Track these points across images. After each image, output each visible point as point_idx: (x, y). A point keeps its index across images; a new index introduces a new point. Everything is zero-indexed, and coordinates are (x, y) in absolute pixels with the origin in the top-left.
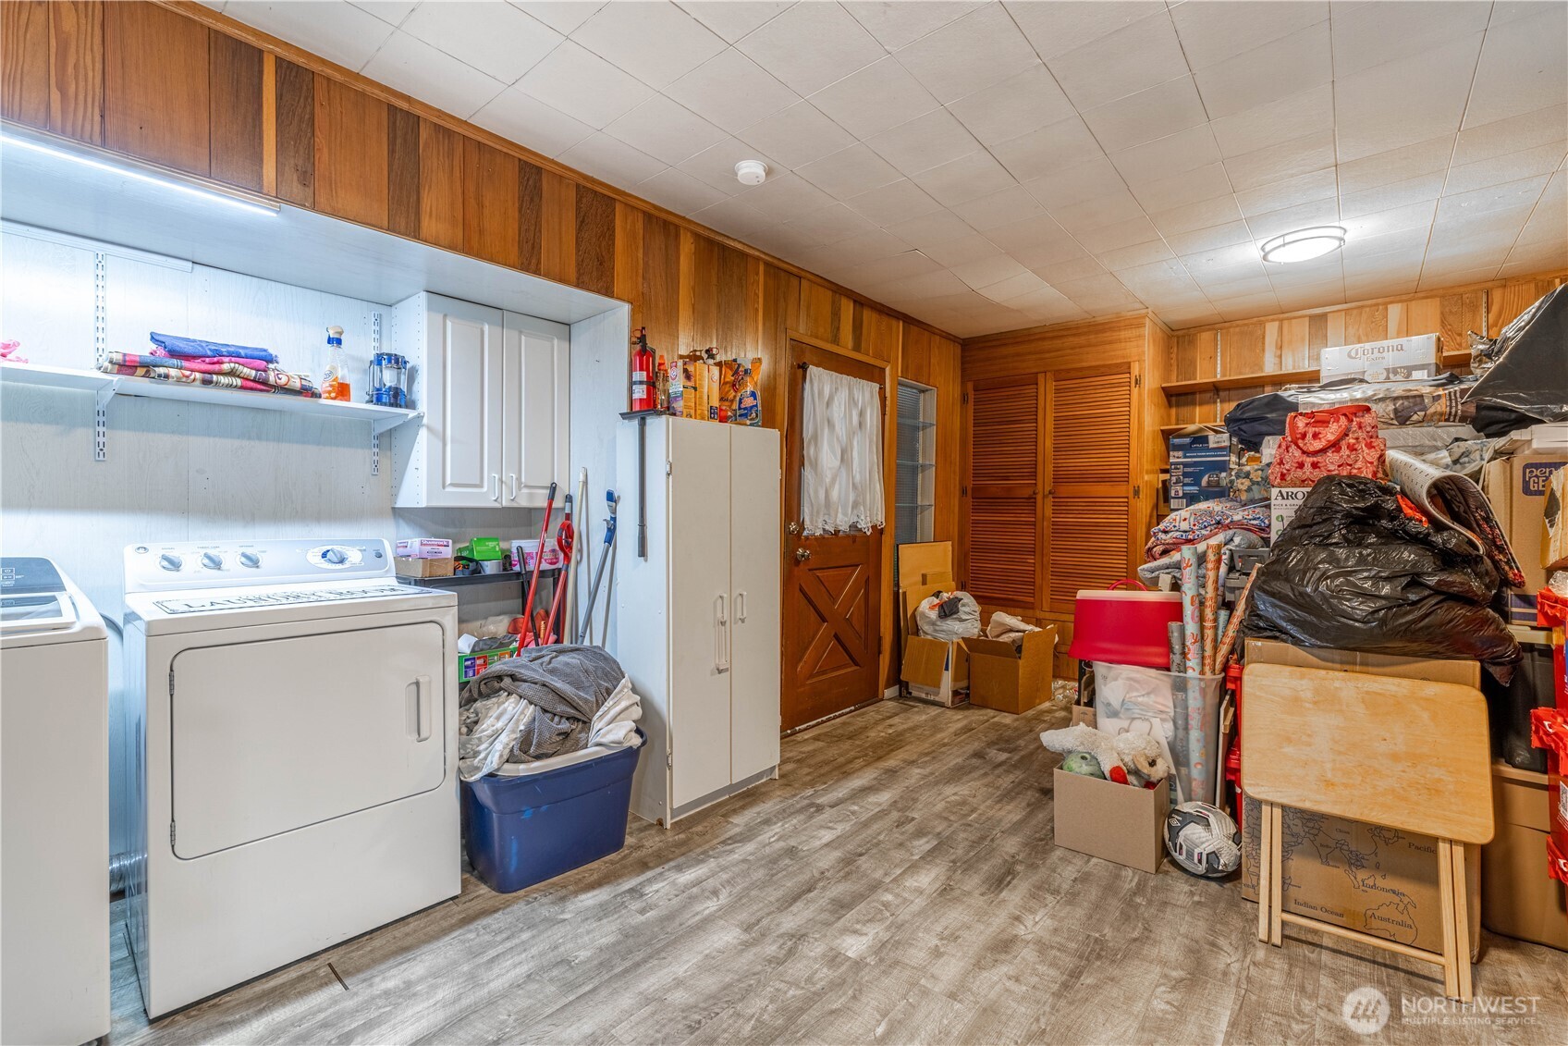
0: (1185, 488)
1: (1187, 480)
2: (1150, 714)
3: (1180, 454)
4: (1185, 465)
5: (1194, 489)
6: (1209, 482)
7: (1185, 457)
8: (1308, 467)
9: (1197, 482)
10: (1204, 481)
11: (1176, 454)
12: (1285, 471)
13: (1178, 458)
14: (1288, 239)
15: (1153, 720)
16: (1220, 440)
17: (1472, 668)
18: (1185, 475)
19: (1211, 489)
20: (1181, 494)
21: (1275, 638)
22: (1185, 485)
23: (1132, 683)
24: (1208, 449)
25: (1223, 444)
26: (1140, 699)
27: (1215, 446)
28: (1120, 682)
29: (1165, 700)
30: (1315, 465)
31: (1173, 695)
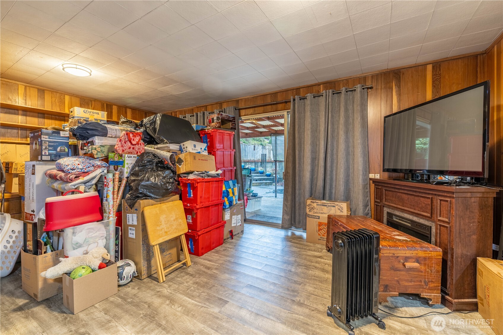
0: (49, 151)
1: (50, 148)
2: (97, 239)
3: (47, 137)
4: (49, 142)
5: (54, 152)
6: (60, 150)
7: (49, 138)
8: (132, 148)
9: (55, 149)
10: (59, 149)
11: (45, 136)
12: (124, 149)
13: (46, 138)
14: (78, 67)
15: (99, 241)
16: (65, 134)
17: (177, 196)
18: (49, 146)
19: (62, 153)
20: (47, 154)
21: (146, 199)
22: (49, 150)
23: (90, 230)
24: (60, 137)
25: (66, 136)
26: (93, 235)
27: (63, 136)
28: (84, 232)
29: (103, 232)
30: (133, 148)
31: (105, 228)
